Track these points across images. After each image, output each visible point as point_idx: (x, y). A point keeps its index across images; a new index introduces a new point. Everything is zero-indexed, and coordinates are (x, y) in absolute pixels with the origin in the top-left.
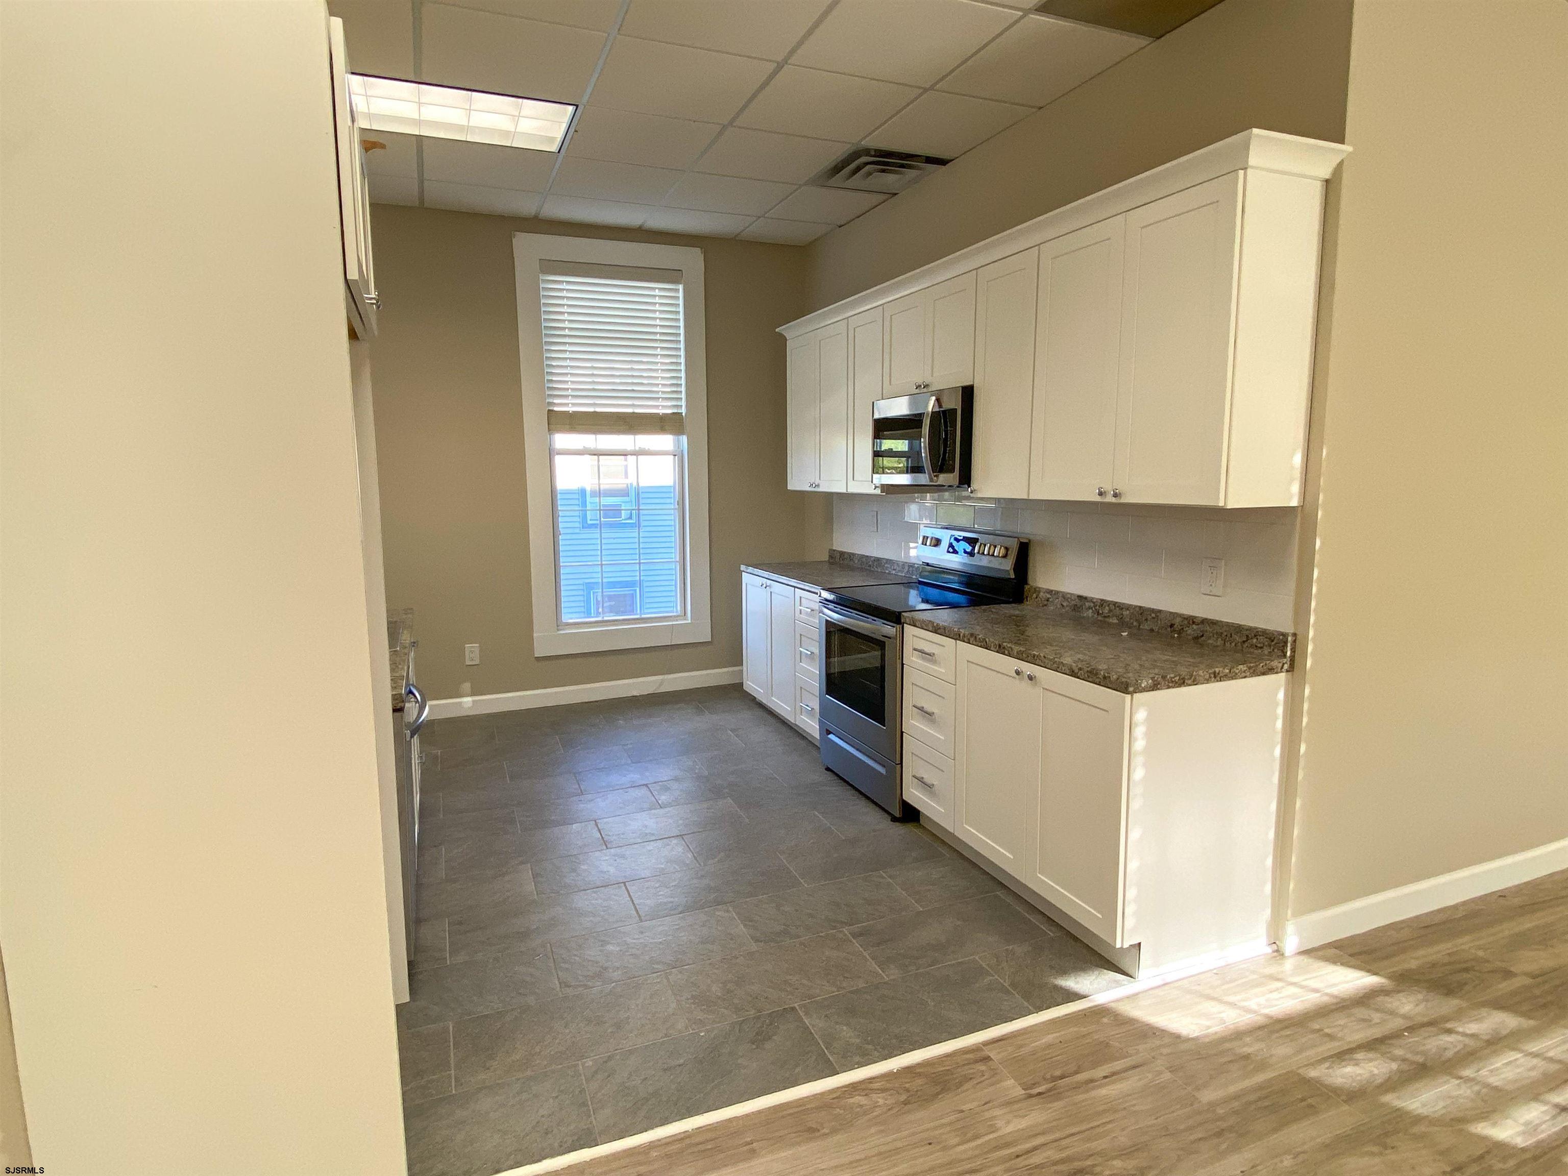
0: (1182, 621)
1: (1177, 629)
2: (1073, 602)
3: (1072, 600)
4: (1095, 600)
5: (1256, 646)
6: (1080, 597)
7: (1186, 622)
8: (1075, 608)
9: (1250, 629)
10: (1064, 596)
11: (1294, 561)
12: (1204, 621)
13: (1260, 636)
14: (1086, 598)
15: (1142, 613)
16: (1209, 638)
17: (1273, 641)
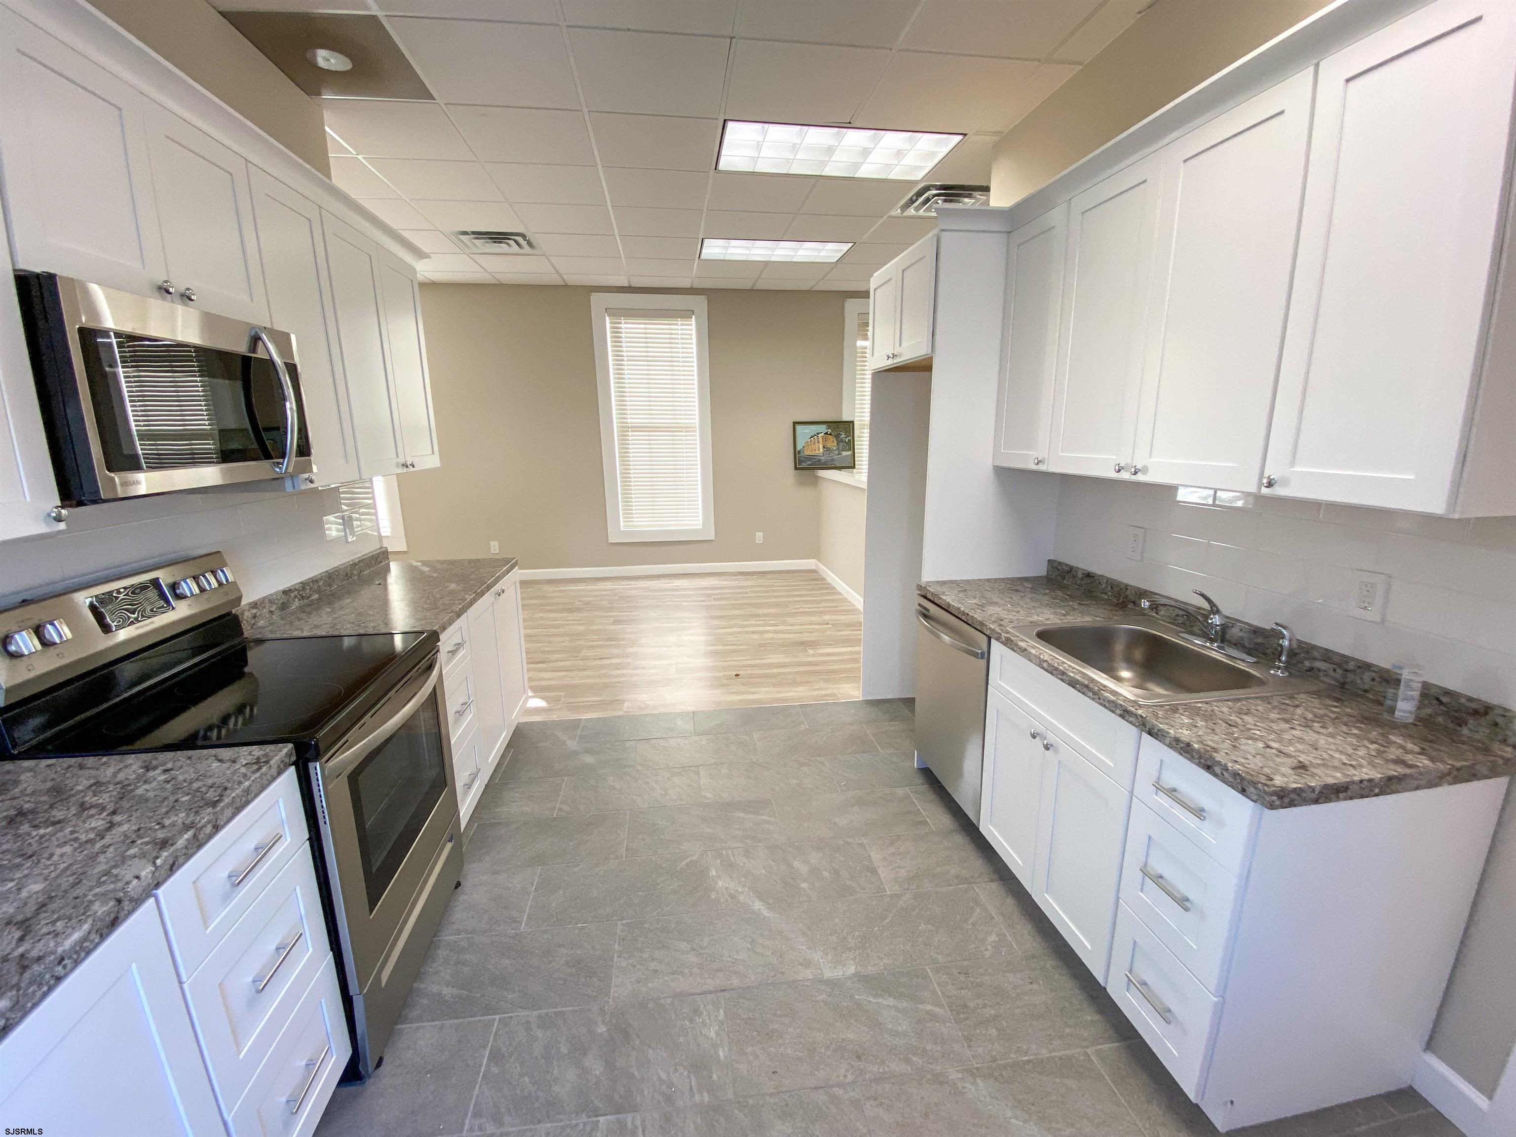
14: (289, 590)
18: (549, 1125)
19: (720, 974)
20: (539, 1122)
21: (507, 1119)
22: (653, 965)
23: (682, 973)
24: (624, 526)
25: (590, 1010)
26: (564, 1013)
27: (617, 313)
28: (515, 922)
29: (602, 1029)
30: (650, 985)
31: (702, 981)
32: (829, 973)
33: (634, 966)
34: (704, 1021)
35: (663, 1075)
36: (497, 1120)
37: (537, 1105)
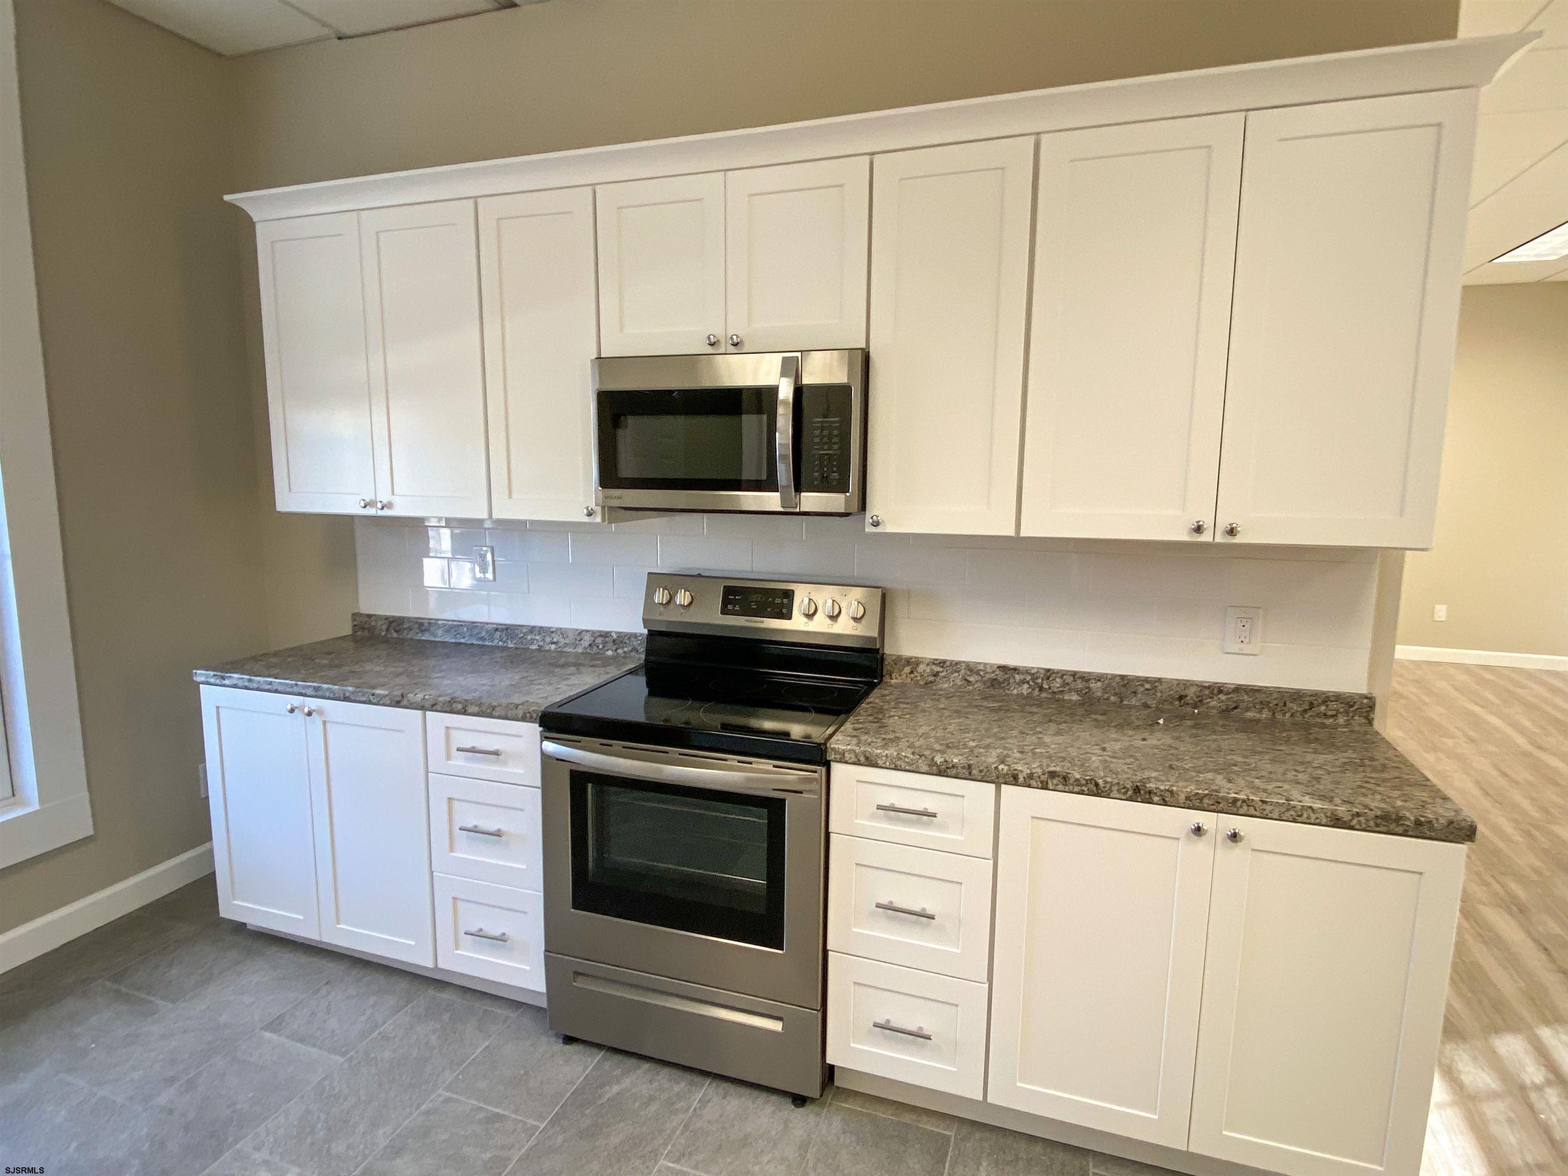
0: (1201, 691)
1: (1191, 702)
2: (988, 676)
4: (1033, 672)
5: (1325, 715)
7: (1207, 692)
8: (996, 684)
9: (1316, 694)
10: (971, 668)
12: (1238, 689)
13: (1331, 701)
15: (1126, 684)
16: (1248, 709)
17: (1352, 706)
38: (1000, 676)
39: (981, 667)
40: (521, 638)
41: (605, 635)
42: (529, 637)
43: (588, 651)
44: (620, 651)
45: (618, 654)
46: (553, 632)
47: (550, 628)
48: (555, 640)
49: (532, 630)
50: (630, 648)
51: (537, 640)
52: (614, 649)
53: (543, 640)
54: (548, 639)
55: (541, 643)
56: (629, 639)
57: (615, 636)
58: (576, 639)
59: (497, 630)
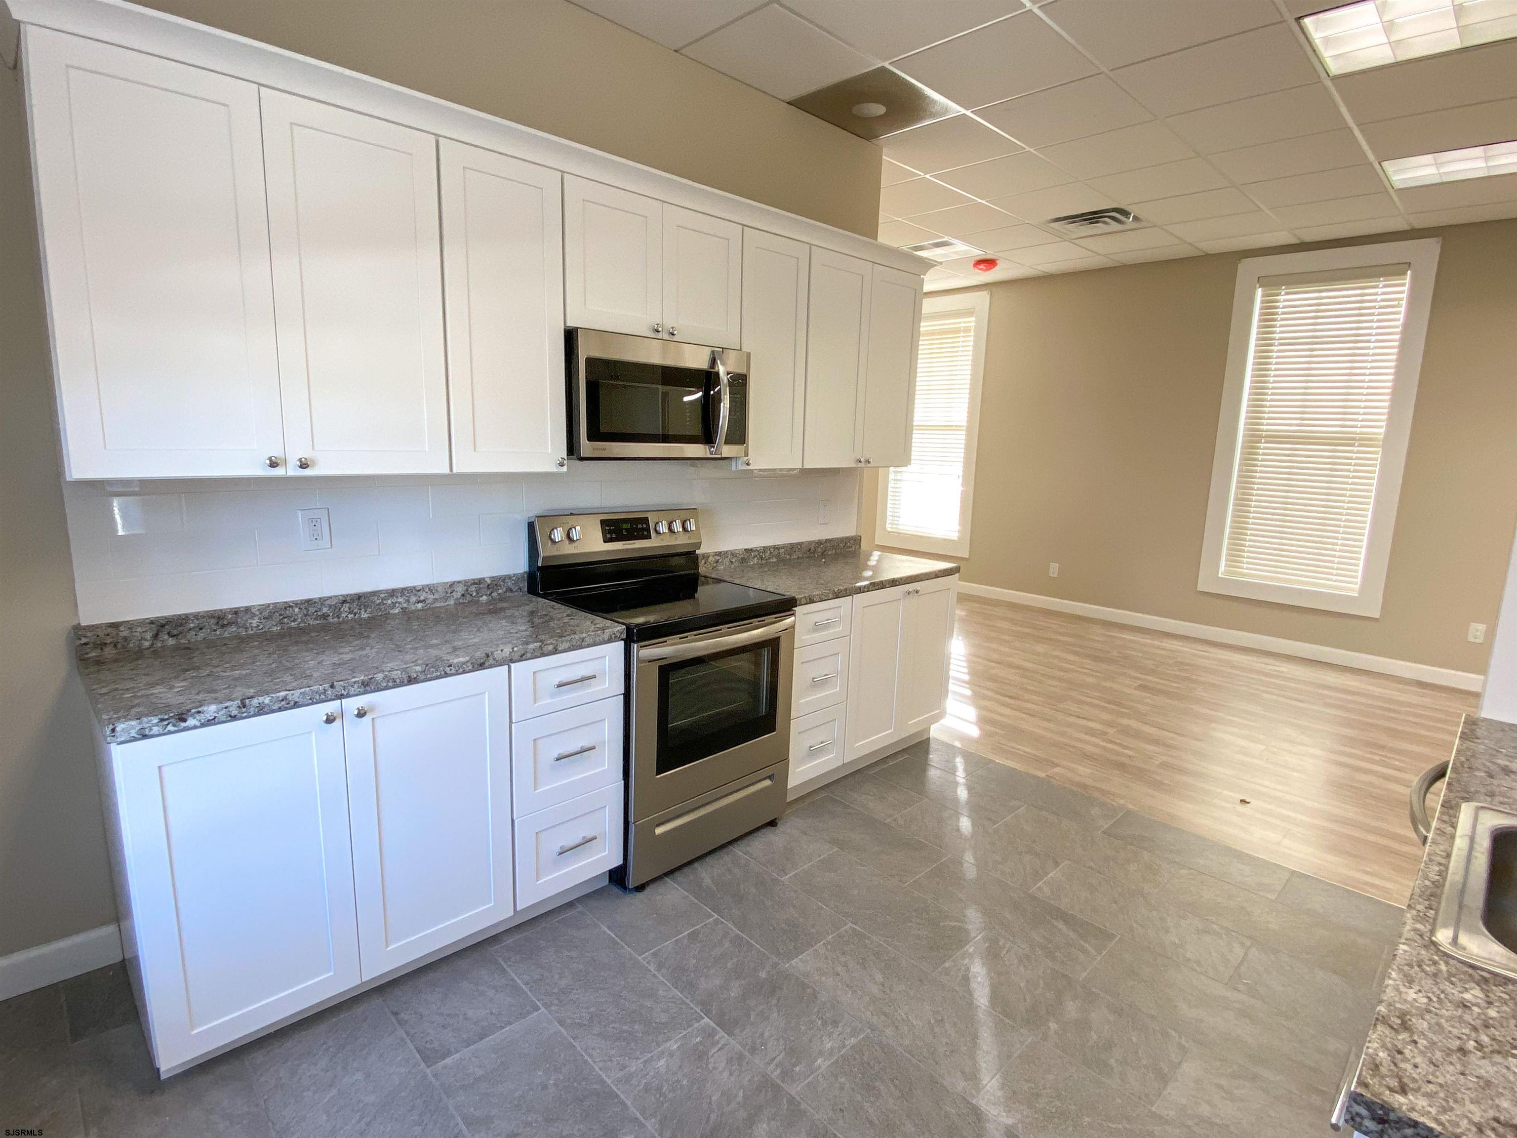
0: (815, 545)
1: (813, 551)
3: (740, 555)
6: (746, 550)
8: (743, 560)
10: (733, 554)
11: (856, 501)
12: (825, 541)
13: (850, 540)
14: (751, 550)
15: (792, 548)
17: (856, 541)
18: (679, 994)
19: (883, 1018)
20: (676, 988)
21: (664, 971)
22: (839, 969)
23: (854, 992)
24: (1226, 572)
25: (768, 958)
26: (752, 946)
27: (1272, 282)
28: (783, 871)
29: (763, 975)
30: (824, 978)
31: (863, 1010)
32: (982, 1102)
33: (826, 958)
34: (832, 1032)
35: (767, 1034)
36: (660, 966)
37: (684, 978)
38: (746, 555)
39: (737, 552)
40: (379, 604)
41: (479, 582)
42: (389, 602)
43: (461, 601)
44: (495, 594)
45: (492, 597)
46: (419, 591)
47: (414, 587)
48: (422, 598)
49: (392, 593)
50: (504, 590)
51: (400, 603)
52: (489, 593)
53: (408, 601)
54: (413, 599)
55: (405, 605)
56: (504, 581)
57: (489, 581)
58: (447, 592)
59: (344, 602)
